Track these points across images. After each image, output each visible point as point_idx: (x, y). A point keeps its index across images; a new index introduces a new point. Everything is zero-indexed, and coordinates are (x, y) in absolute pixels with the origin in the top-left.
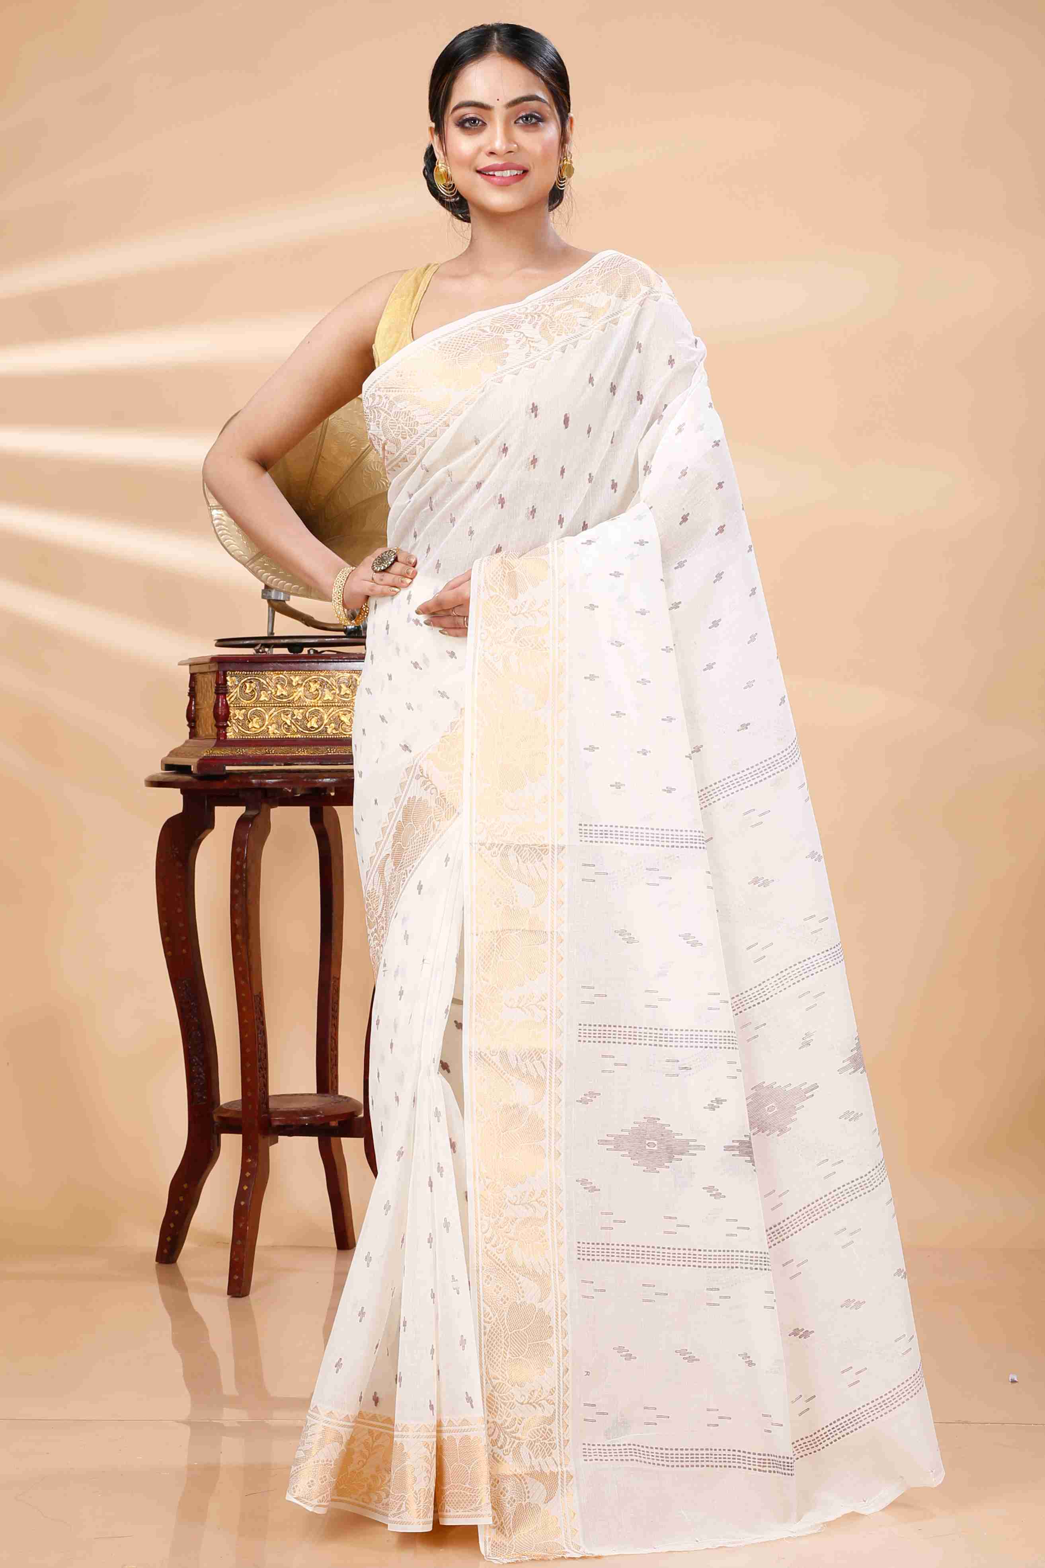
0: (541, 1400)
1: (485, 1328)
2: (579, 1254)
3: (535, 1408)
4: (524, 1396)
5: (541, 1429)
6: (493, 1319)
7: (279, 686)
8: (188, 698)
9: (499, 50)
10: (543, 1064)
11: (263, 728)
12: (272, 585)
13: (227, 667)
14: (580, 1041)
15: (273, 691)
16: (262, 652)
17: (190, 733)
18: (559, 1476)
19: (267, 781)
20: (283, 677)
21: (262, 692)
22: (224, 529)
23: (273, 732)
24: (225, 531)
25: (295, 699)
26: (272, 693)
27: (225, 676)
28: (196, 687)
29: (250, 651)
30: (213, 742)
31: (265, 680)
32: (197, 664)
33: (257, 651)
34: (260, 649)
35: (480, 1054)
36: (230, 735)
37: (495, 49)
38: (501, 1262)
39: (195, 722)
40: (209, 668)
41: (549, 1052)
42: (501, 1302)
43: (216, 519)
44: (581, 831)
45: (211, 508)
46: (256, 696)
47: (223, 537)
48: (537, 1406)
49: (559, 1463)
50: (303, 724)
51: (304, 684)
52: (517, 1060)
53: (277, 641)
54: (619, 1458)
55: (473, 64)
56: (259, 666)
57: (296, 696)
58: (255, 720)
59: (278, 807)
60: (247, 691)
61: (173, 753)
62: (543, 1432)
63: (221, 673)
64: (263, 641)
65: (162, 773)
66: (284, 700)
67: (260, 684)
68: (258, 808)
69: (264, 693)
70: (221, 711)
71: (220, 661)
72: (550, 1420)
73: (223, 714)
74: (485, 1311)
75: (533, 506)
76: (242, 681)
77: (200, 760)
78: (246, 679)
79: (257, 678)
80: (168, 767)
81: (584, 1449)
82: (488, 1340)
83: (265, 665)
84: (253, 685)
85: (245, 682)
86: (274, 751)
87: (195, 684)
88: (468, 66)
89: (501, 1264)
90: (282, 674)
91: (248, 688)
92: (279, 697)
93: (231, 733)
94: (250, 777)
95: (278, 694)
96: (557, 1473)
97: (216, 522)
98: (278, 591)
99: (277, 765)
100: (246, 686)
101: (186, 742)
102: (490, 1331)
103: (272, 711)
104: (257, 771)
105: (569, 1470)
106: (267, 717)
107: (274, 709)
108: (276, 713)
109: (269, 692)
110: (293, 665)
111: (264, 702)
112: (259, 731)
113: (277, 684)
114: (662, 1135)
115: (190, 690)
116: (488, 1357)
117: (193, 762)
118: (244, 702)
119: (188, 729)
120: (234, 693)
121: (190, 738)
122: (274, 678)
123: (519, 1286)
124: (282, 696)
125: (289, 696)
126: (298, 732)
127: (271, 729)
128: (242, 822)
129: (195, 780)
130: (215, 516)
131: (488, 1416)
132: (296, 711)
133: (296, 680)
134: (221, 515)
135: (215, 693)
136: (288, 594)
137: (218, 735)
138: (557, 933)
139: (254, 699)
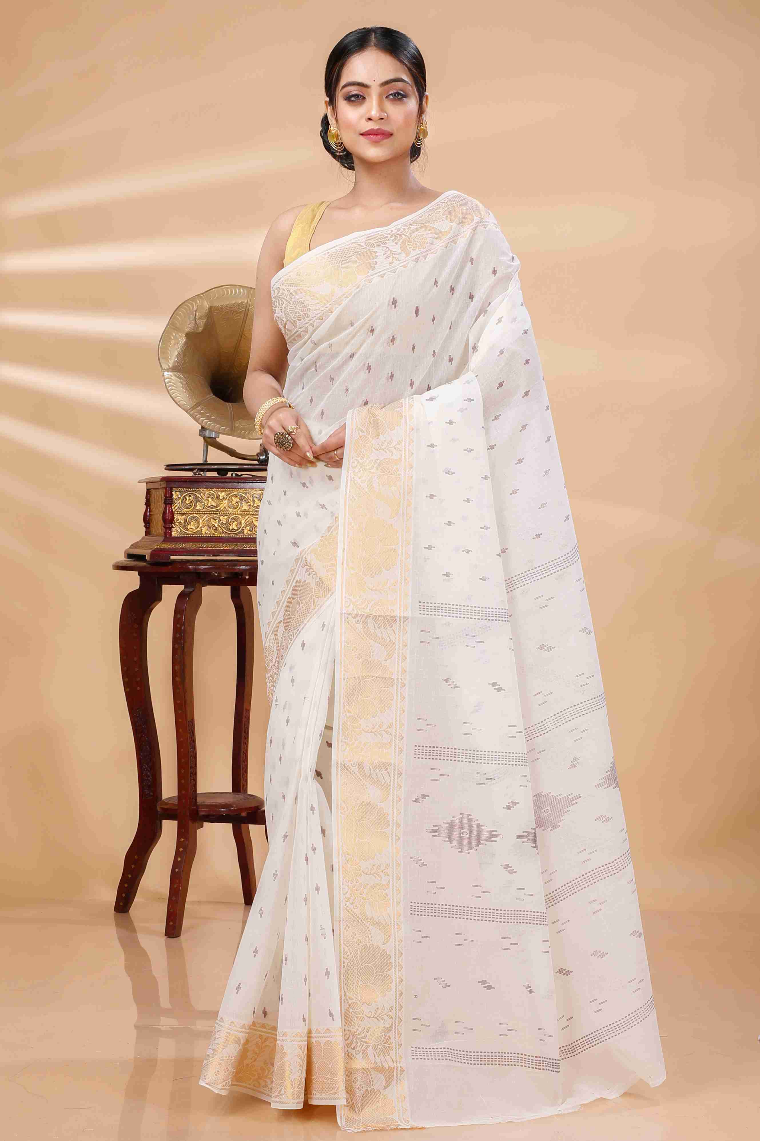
0: (384, 1015)
1: (344, 962)
2: (411, 911)
3: (379, 1021)
4: (371, 1012)
5: (382, 1036)
6: (350, 956)
7: (209, 499)
8: (145, 506)
9: (375, 45)
10: (389, 773)
11: (198, 529)
12: (206, 427)
13: (172, 485)
14: (415, 757)
15: (206, 502)
16: (198, 475)
17: (145, 532)
18: (395, 1070)
19: (200, 567)
20: (213, 492)
21: (198, 503)
22: (173, 386)
23: (205, 532)
24: (173, 387)
25: (221, 509)
26: (205, 504)
27: (171, 491)
28: (151, 498)
29: (190, 474)
30: (162, 539)
31: (200, 495)
32: (151, 483)
33: (195, 474)
34: (197, 472)
35: (344, 766)
36: (174, 534)
37: (373, 44)
38: (356, 915)
39: (149, 524)
40: (160, 485)
41: (393, 765)
42: (356, 945)
43: (167, 378)
44: (420, 607)
45: (164, 370)
46: (193, 506)
47: (171, 391)
48: (380, 1019)
49: (395, 1060)
50: (227, 527)
51: (228, 498)
52: (370, 770)
53: (208, 467)
54: (437, 1058)
55: (356, 55)
56: (196, 485)
57: (222, 507)
58: (192, 523)
59: (208, 586)
60: (187, 502)
61: (134, 546)
62: (384, 1038)
63: (169, 489)
64: (198, 467)
65: (125, 560)
66: (213, 509)
67: (197, 497)
68: (193, 586)
69: (199, 504)
70: (168, 516)
71: (168, 481)
72: (388, 1030)
73: (170, 518)
74: (344, 950)
75: (392, 373)
76: (184, 495)
77: (152, 551)
78: (186, 494)
79: (194, 493)
80: (129, 556)
81: (412, 1051)
82: (346, 971)
83: (200, 484)
84: (191, 498)
85: (186, 495)
86: (205, 546)
87: (150, 496)
88: (354, 56)
89: (356, 917)
90: (212, 490)
91: (188, 500)
92: (209, 507)
93: (175, 533)
94: (188, 564)
95: (209, 505)
96: (394, 1067)
97: (167, 380)
98: (211, 431)
99: (208, 556)
100: (186, 499)
101: (143, 538)
102: (348, 964)
103: (204, 517)
104: (193, 560)
105: (402, 1066)
106: (201, 521)
107: (206, 516)
108: (207, 518)
109: (203, 503)
110: (220, 484)
111: (199, 510)
112: (195, 531)
113: (208, 497)
114: (473, 826)
115: (146, 501)
116: (346, 983)
117: (147, 553)
118: (185, 510)
119: (144, 529)
120: (177, 504)
121: (146, 535)
122: (207, 493)
123: (369, 932)
124: (212, 507)
125: (217, 506)
126: (223, 532)
127: (204, 530)
128: (182, 596)
129: (148, 565)
130: (166, 376)
131: (345, 1026)
132: (222, 518)
133: (222, 495)
134: (170, 375)
135: (164, 503)
136: (218, 433)
137: (166, 533)
138: (401, 679)
139: (192, 508)
